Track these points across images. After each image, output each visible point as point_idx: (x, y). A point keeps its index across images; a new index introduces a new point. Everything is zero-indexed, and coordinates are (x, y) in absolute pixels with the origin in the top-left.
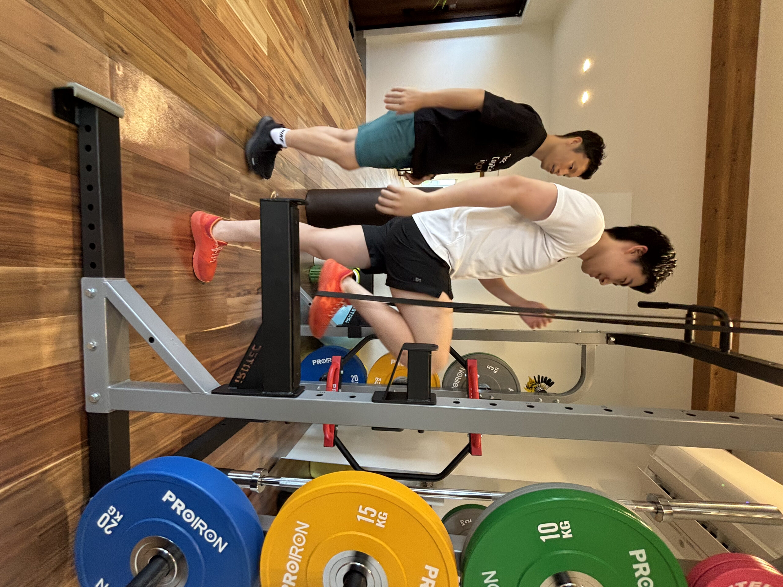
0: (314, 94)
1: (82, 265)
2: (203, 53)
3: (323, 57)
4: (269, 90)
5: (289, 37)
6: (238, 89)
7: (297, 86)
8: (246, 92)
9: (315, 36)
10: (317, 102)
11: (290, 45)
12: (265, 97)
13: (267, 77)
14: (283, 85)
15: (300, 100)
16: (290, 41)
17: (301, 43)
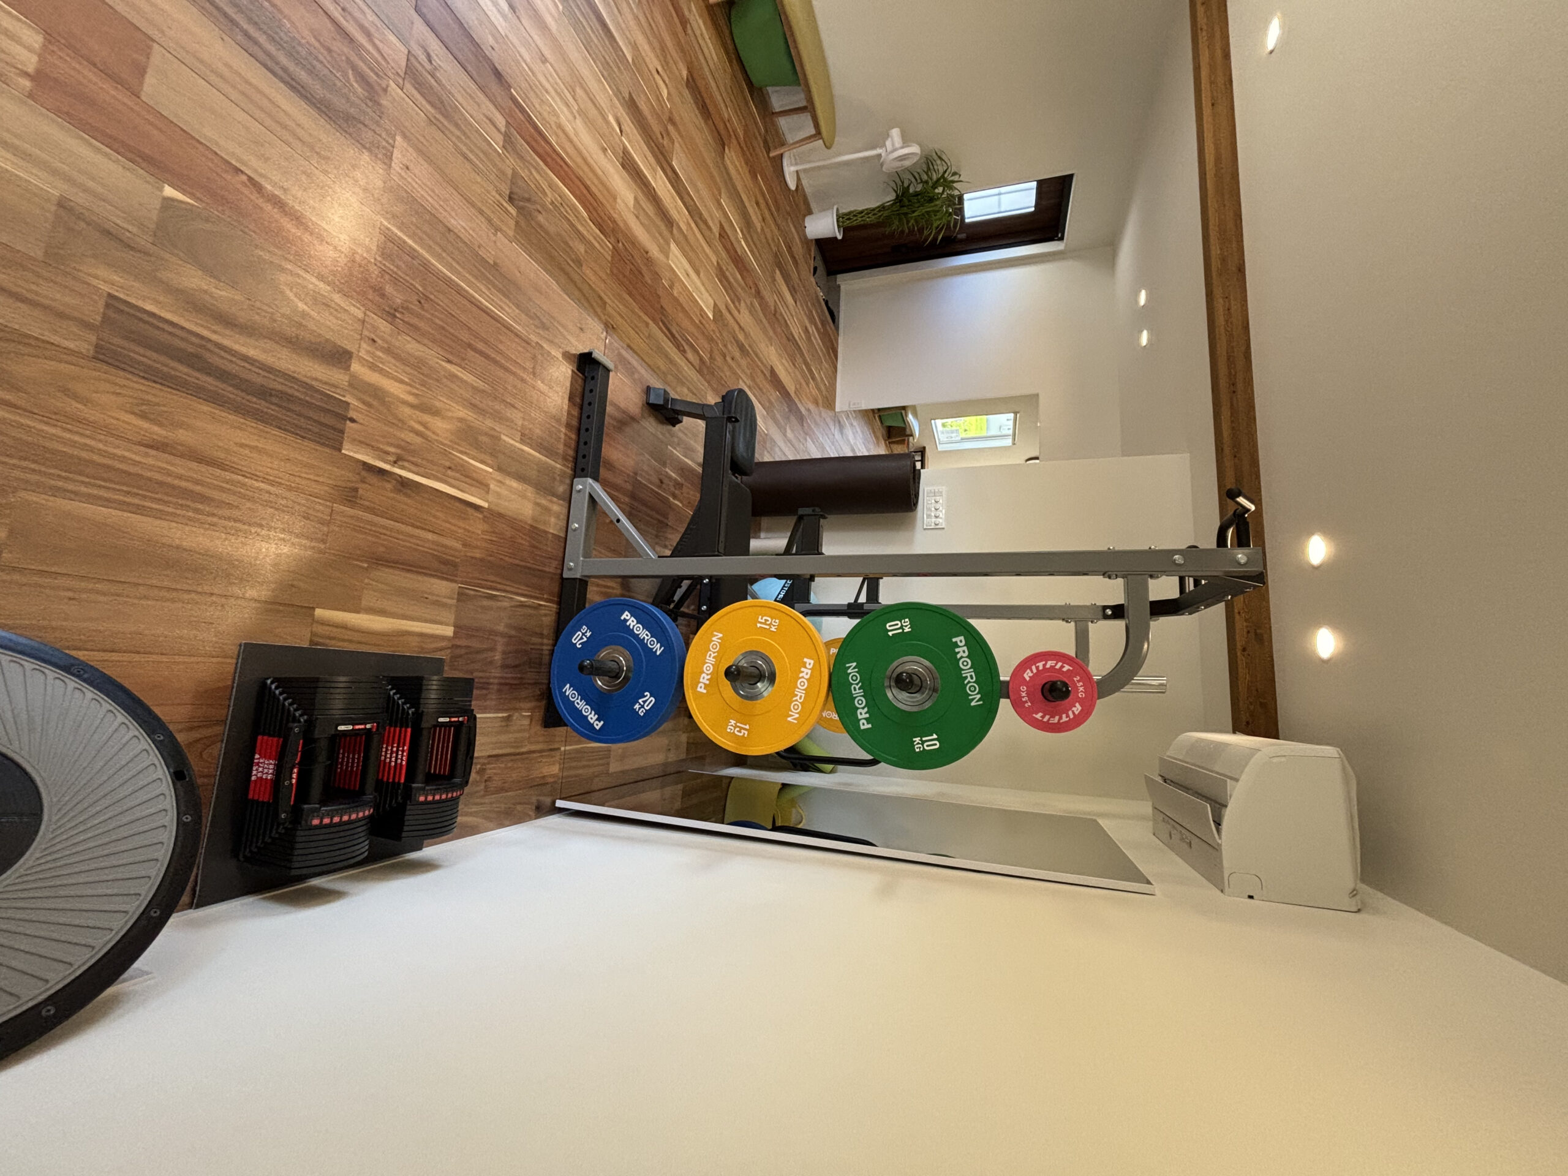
0: (761, 356)
1: (575, 471)
2: (661, 324)
3: (775, 315)
4: (711, 352)
5: (736, 299)
6: (683, 352)
7: (741, 347)
8: (690, 355)
9: (766, 293)
10: (765, 366)
11: (736, 307)
12: (706, 358)
13: (710, 340)
14: (725, 346)
15: (744, 362)
16: (737, 304)
17: (749, 303)
